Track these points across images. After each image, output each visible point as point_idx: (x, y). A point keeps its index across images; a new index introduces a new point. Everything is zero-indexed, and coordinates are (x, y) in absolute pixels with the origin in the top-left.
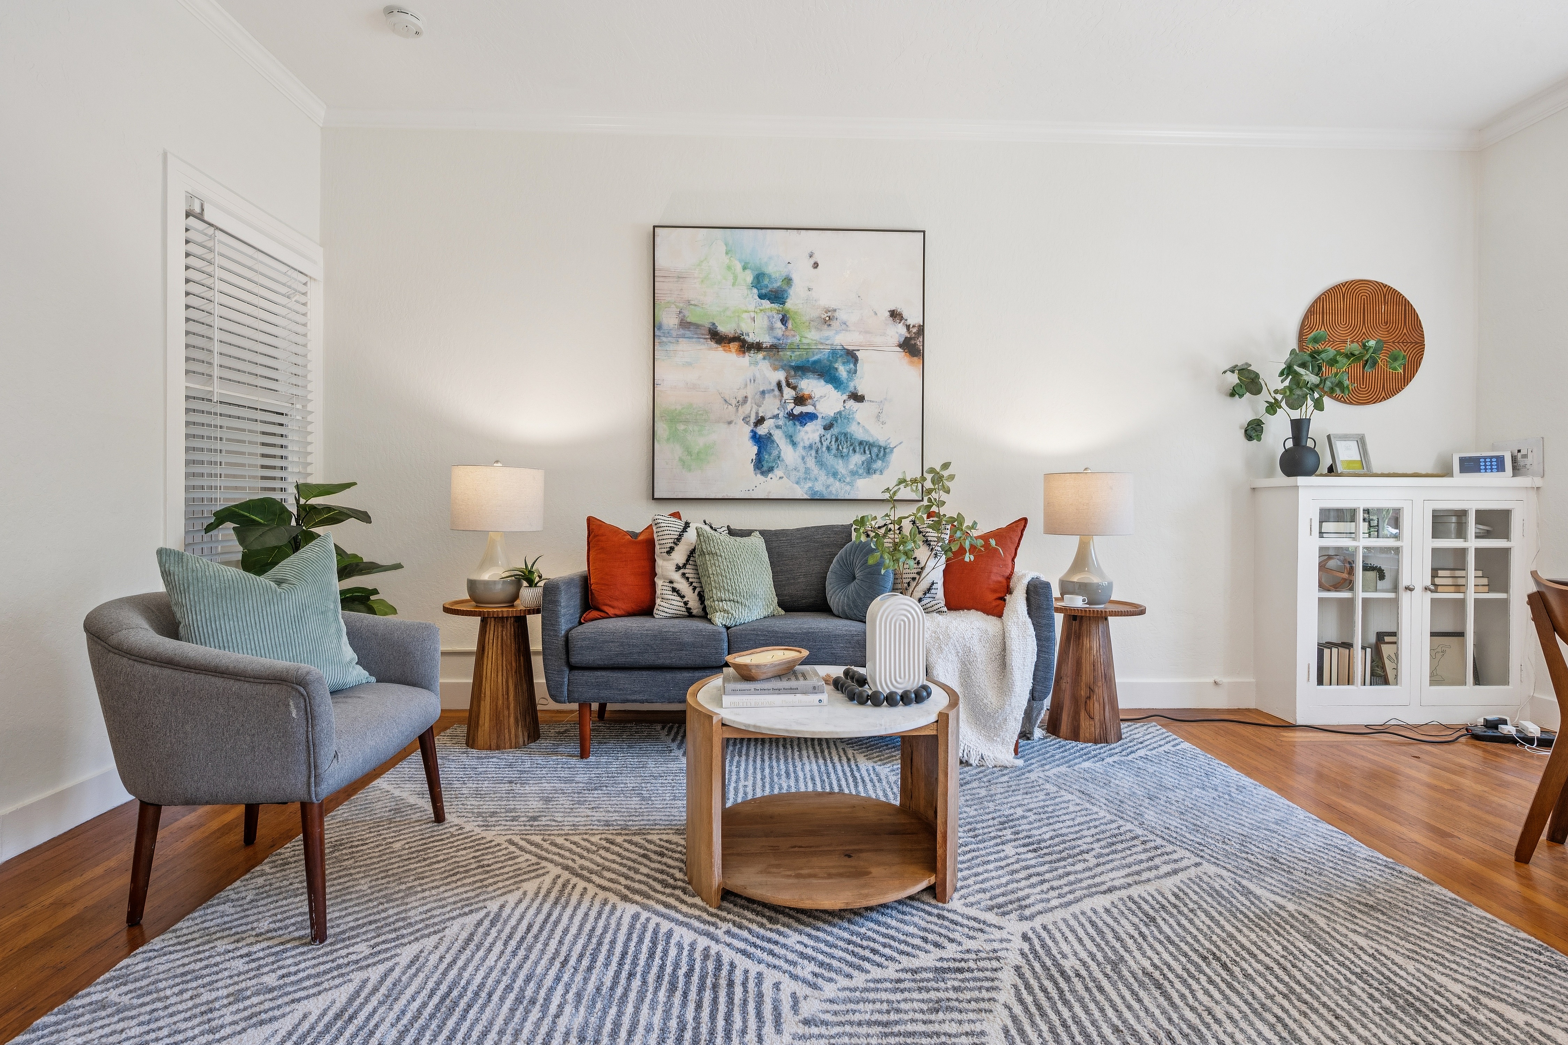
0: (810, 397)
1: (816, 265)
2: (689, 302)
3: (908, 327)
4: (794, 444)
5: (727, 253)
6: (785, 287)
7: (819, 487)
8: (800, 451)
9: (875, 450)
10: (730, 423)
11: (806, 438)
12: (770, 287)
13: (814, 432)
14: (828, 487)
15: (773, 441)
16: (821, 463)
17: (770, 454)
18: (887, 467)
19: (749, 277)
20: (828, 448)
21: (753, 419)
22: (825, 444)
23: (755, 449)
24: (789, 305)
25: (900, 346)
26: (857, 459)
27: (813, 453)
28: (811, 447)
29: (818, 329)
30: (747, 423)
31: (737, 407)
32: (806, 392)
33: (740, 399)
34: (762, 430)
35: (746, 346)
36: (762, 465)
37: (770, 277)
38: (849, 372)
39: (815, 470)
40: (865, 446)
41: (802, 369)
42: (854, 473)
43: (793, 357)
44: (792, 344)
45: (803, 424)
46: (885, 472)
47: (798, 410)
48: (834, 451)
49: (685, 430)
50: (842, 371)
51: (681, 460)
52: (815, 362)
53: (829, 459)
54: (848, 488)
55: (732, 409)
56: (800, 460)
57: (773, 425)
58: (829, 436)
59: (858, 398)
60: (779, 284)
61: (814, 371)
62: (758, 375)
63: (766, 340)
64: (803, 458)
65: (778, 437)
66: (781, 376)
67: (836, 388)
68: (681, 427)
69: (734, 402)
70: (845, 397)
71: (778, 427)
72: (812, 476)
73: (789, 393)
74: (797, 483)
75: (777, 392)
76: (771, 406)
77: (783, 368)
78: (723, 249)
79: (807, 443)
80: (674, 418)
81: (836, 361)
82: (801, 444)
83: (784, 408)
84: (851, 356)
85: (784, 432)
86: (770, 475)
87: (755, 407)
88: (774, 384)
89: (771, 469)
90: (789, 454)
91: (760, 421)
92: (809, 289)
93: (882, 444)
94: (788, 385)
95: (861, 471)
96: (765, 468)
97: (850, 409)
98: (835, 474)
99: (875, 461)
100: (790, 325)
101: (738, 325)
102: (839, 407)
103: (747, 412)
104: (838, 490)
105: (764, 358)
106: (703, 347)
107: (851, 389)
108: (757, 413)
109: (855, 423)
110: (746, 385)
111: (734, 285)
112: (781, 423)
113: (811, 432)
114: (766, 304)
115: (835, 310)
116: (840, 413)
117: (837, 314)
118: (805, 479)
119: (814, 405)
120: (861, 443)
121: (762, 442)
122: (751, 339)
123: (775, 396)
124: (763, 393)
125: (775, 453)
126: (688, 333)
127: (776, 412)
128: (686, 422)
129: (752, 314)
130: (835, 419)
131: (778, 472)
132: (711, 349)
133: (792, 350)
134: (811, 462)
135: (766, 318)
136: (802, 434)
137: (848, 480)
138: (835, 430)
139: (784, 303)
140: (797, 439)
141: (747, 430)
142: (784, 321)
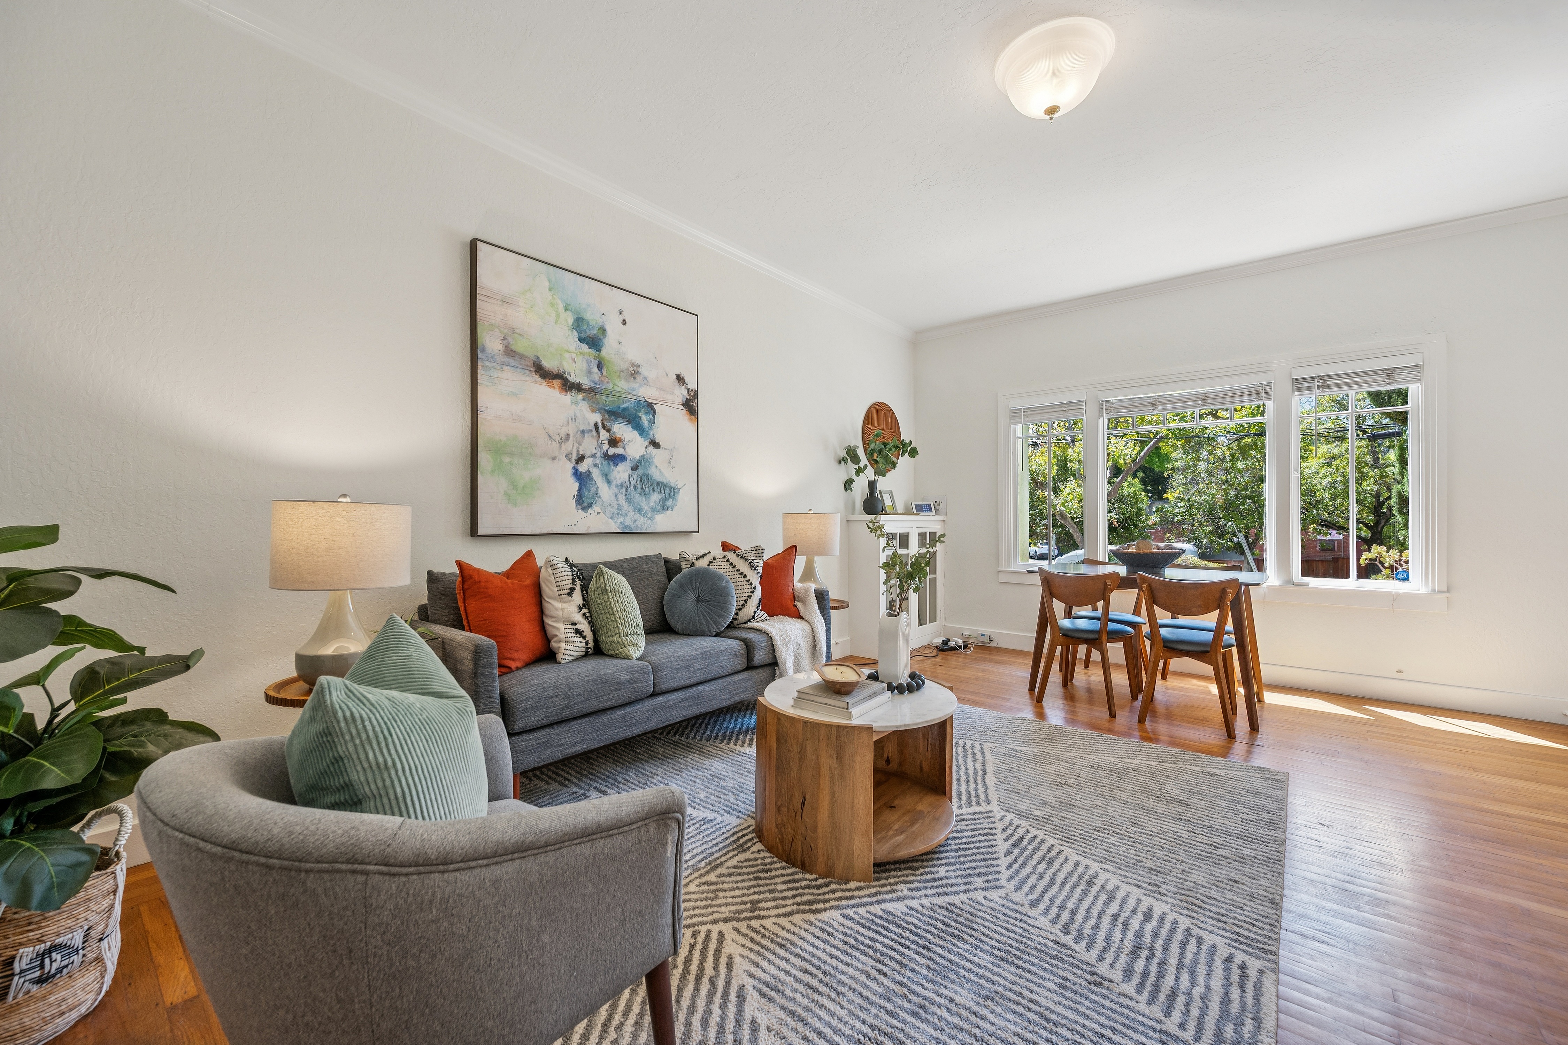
0: (621, 440)
1: (624, 322)
2: (513, 330)
3: (688, 390)
4: (609, 482)
5: (550, 289)
6: (600, 336)
7: (628, 522)
8: (614, 489)
9: (668, 490)
10: (554, 458)
11: (618, 477)
12: (588, 332)
13: (624, 472)
14: (635, 521)
15: (592, 479)
16: (629, 500)
17: (589, 491)
18: (675, 505)
19: (570, 319)
20: (635, 487)
21: (574, 457)
22: (633, 483)
23: (576, 486)
24: (604, 353)
25: (683, 405)
26: (655, 497)
27: (624, 490)
28: (622, 485)
29: (627, 380)
30: (570, 460)
31: (560, 443)
32: (618, 436)
33: (563, 435)
34: (583, 468)
35: (569, 386)
36: (583, 501)
37: (588, 323)
38: (649, 422)
39: (626, 507)
40: (661, 486)
41: (615, 414)
42: (653, 509)
43: (608, 402)
44: (606, 390)
45: (616, 465)
46: (675, 509)
47: (612, 451)
48: (639, 490)
49: (511, 463)
50: (645, 419)
51: (506, 494)
52: (624, 409)
53: (636, 496)
54: (650, 522)
55: (555, 445)
56: (613, 497)
57: (591, 463)
58: (635, 476)
59: (655, 445)
60: (596, 332)
61: (624, 418)
62: (578, 415)
63: (586, 382)
64: (616, 495)
65: (596, 474)
66: (597, 418)
67: (640, 434)
68: (507, 459)
69: (557, 438)
70: (647, 443)
71: (596, 466)
72: (623, 512)
73: (604, 435)
74: (611, 518)
75: (594, 433)
76: (589, 446)
77: (599, 410)
78: (547, 284)
79: (619, 482)
80: (499, 450)
81: (640, 411)
82: (614, 483)
83: (601, 448)
84: (650, 408)
85: (601, 471)
86: (590, 511)
87: (576, 445)
88: (592, 425)
89: (590, 505)
90: (605, 492)
91: (581, 459)
92: (620, 343)
93: (673, 485)
94: (604, 427)
95: (658, 508)
96: (585, 504)
97: (651, 455)
98: (640, 510)
99: (668, 499)
100: (605, 372)
101: (561, 364)
102: (642, 451)
103: (569, 449)
104: (643, 525)
105: (584, 400)
106: (527, 379)
107: (651, 437)
108: (578, 451)
109: (654, 467)
110: (568, 423)
111: (556, 323)
112: (598, 462)
113: (622, 472)
114: (585, 347)
115: (639, 366)
116: (643, 456)
117: (640, 370)
118: (618, 514)
119: (624, 448)
120: (658, 484)
121: (582, 478)
122: (572, 378)
123: (593, 436)
124: (583, 432)
125: (593, 489)
126: (512, 362)
127: (594, 451)
128: (512, 454)
129: (573, 356)
130: (640, 462)
131: (596, 508)
132: (535, 382)
133: (607, 395)
134: (622, 500)
135: (585, 362)
136: (615, 473)
137: (649, 515)
138: (640, 472)
139: (599, 351)
140: (611, 478)
141: (570, 466)
142: (600, 366)
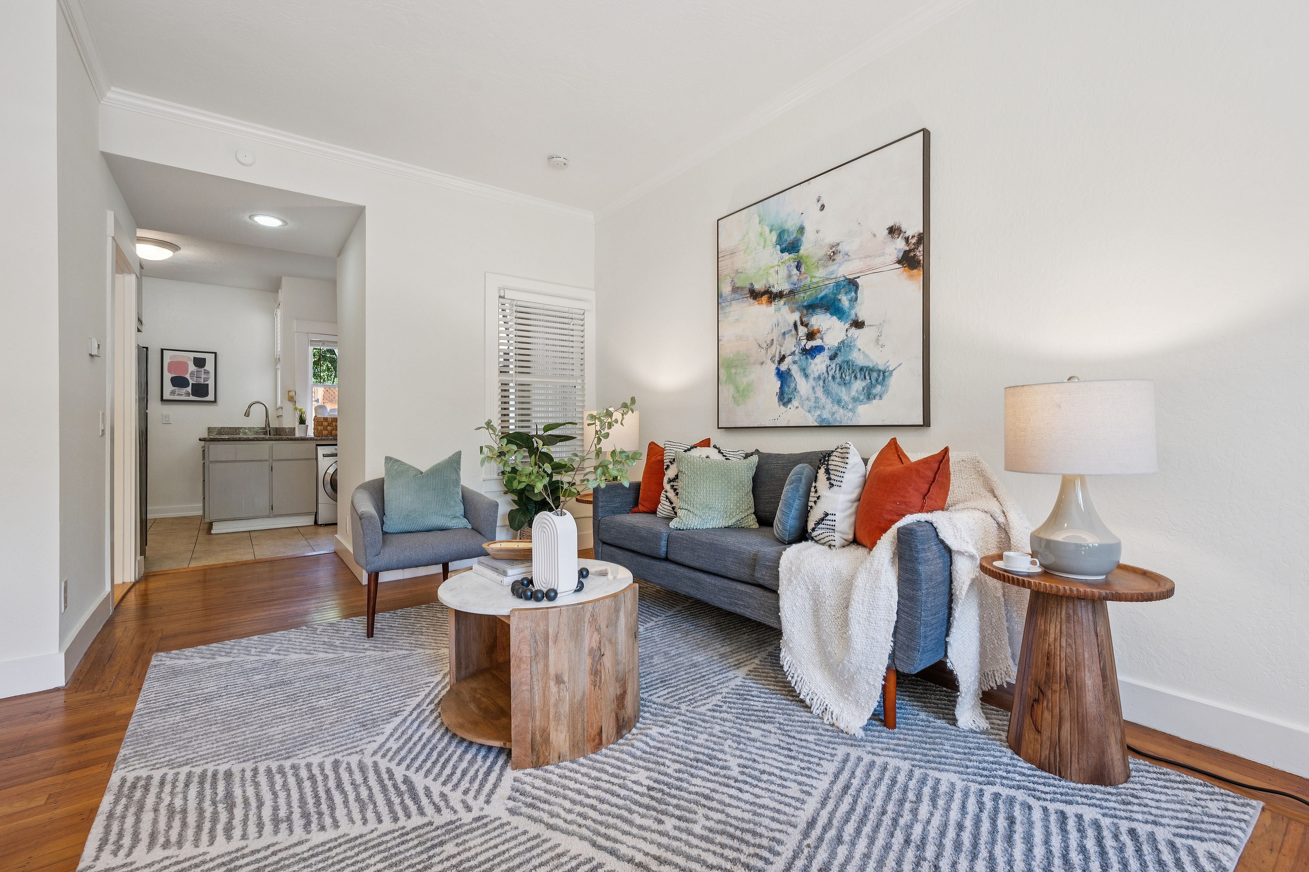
0: (819, 331)
1: (823, 207)
2: (737, 272)
3: (907, 240)
4: (806, 376)
5: (760, 223)
6: (799, 236)
7: (826, 415)
8: (812, 382)
9: (875, 375)
10: (762, 363)
11: (815, 370)
12: (789, 239)
13: (822, 363)
14: (833, 414)
15: (791, 376)
16: (827, 392)
17: (789, 387)
18: (886, 391)
19: (774, 237)
20: (833, 377)
21: (777, 359)
22: (830, 373)
23: (779, 383)
24: (802, 252)
25: (899, 262)
26: (858, 385)
27: (821, 383)
28: (819, 378)
29: (825, 266)
30: (773, 362)
31: (767, 349)
32: (816, 328)
33: (769, 342)
34: (783, 367)
35: (772, 296)
36: (784, 398)
37: (788, 231)
38: (850, 301)
39: (823, 399)
40: (865, 371)
41: (811, 307)
42: (855, 400)
43: (804, 297)
44: (804, 286)
45: (813, 357)
46: (885, 397)
47: (810, 344)
48: (838, 380)
49: (735, 373)
50: (845, 300)
51: (733, 397)
52: (822, 298)
53: (834, 387)
54: (850, 414)
55: (763, 351)
56: (811, 391)
57: (791, 361)
58: (833, 366)
59: (858, 324)
60: (795, 235)
61: (821, 307)
62: (780, 320)
63: (785, 287)
64: (813, 388)
65: (795, 370)
66: (796, 316)
67: (839, 318)
68: (733, 371)
69: (764, 346)
70: (847, 326)
71: (795, 362)
72: (821, 405)
73: (802, 331)
74: (809, 412)
75: (794, 332)
76: (790, 345)
77: (798, 309)
78: (757, 220)
79: (817, 375)
80: (730, 365)
81: (839, 293)
82: (812, 376)
83: (799, 344)
84: (852, 284)
85: (799, 366)
86: (789, 406)
87: (778, 347)
88: (792, 324)
89: (790, 401)
90: (802, 385)
91: (782, 359)
92: (817, 232)
93: (881, 368)
94: (802, 323)
95: (861, 397)
96: (786, 400)
97: (852, 337)
98: (839, 402)
99: (874, 386)
100: (803, 270)
101: (767, 281)
102: (841, 336)
103: (773, 353)
104: (843, 416)
105: (785, 304)
106: (746, 304)
107: (853, 316)
108: (780, 353)
109: (856, 350)
110: (773, 330)
111: (764, 248)
112: (796, 358)
113: (819, 364)
114: (786, 256)
115: (838, 244)
116: (843, 342)
117: (840, 248)
118: (815, 407)
119: (822, 339)
120: (861, 369)
121: (783, 376)
122: (775, 290)
123: (792, 335)
124: (784, 334)
125: (793, 385)
126: (737, 296)
127: (793, 349)
128: (736, 366)
129: (776, 268)
130: (839, 349)
131: (795, 403)
132: (750, 305)
133: (805, 291)
134: (820, 392)
135: (785, 267)
136: (813, 366)
137: (850, 406)
138: (839, 360)
139: (798, 251)
140: (809, 371)
141: (773, 367)
142: (798, 267)
